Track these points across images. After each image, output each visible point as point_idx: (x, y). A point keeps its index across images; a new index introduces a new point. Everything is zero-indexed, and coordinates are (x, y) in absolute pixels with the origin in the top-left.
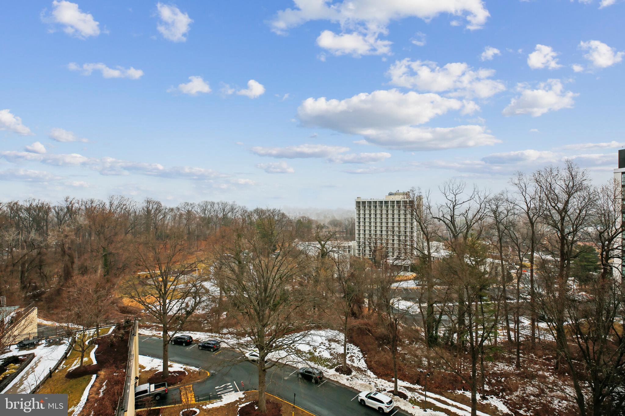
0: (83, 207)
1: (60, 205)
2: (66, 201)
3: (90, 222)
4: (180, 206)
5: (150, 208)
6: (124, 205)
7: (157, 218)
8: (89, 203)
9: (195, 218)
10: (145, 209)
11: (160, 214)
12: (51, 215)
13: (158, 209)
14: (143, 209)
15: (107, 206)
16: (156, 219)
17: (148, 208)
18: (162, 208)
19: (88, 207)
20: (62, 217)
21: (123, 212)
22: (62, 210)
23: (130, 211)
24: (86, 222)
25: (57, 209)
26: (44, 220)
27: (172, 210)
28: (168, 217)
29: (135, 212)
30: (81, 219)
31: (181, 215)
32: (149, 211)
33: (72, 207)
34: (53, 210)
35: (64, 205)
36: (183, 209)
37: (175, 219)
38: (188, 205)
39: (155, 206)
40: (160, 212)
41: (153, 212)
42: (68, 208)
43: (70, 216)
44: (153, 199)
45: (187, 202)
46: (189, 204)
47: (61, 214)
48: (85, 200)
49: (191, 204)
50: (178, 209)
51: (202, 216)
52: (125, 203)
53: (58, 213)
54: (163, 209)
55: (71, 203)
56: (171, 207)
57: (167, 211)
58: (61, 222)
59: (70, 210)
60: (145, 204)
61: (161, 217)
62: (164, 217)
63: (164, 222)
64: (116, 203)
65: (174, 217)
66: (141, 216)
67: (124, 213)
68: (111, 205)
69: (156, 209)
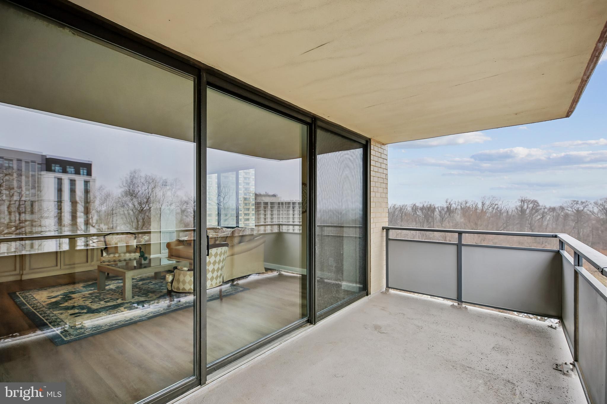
0: (459, 207)
1: (442, 206)
2: (447, 202)
4: (565, 205)
5: (525, 207)
6: (495, 205)
7: (534, 219)
8: (464, 203)
10: (519, 209)
11: (536, 214)
12: (436, 213)
14: (517, 209)
15: (480, 206)
16: (532, 219)
18: (540, 207)
19: (463, 207)
20: (443, 215)
21: (494, 211)
22: (443, 209)
23: (502, 211)
24: (462, 220)
25: (440, 209)
26: (431, 217)
27: (553, 209)
28: (548, 218)
29: (507, 212)
30: (458, 217)
31: (566, 216)
32: (523, 211)
33: (451, 207)
34: (437, 210)
35: (445, 205)
36: (570, 209)
39: (531, 206)
41: (528, 211)
43: (449, 214)
44: (528, 198)
47: (443, 212)
50: (562, 208)
52: (496, 203)
53: (440, 212)
54: (541, 209)
55: (450, 204)
56: (553, 206)
57: (546, 210)
58: (443, 219)
59: (449, 210)
60: (519, 204)
61: (539, 217)
62: (542, 218)
64: (487, 203)
66: (514, 216)
67: (496, 212)
68: (483, 204)
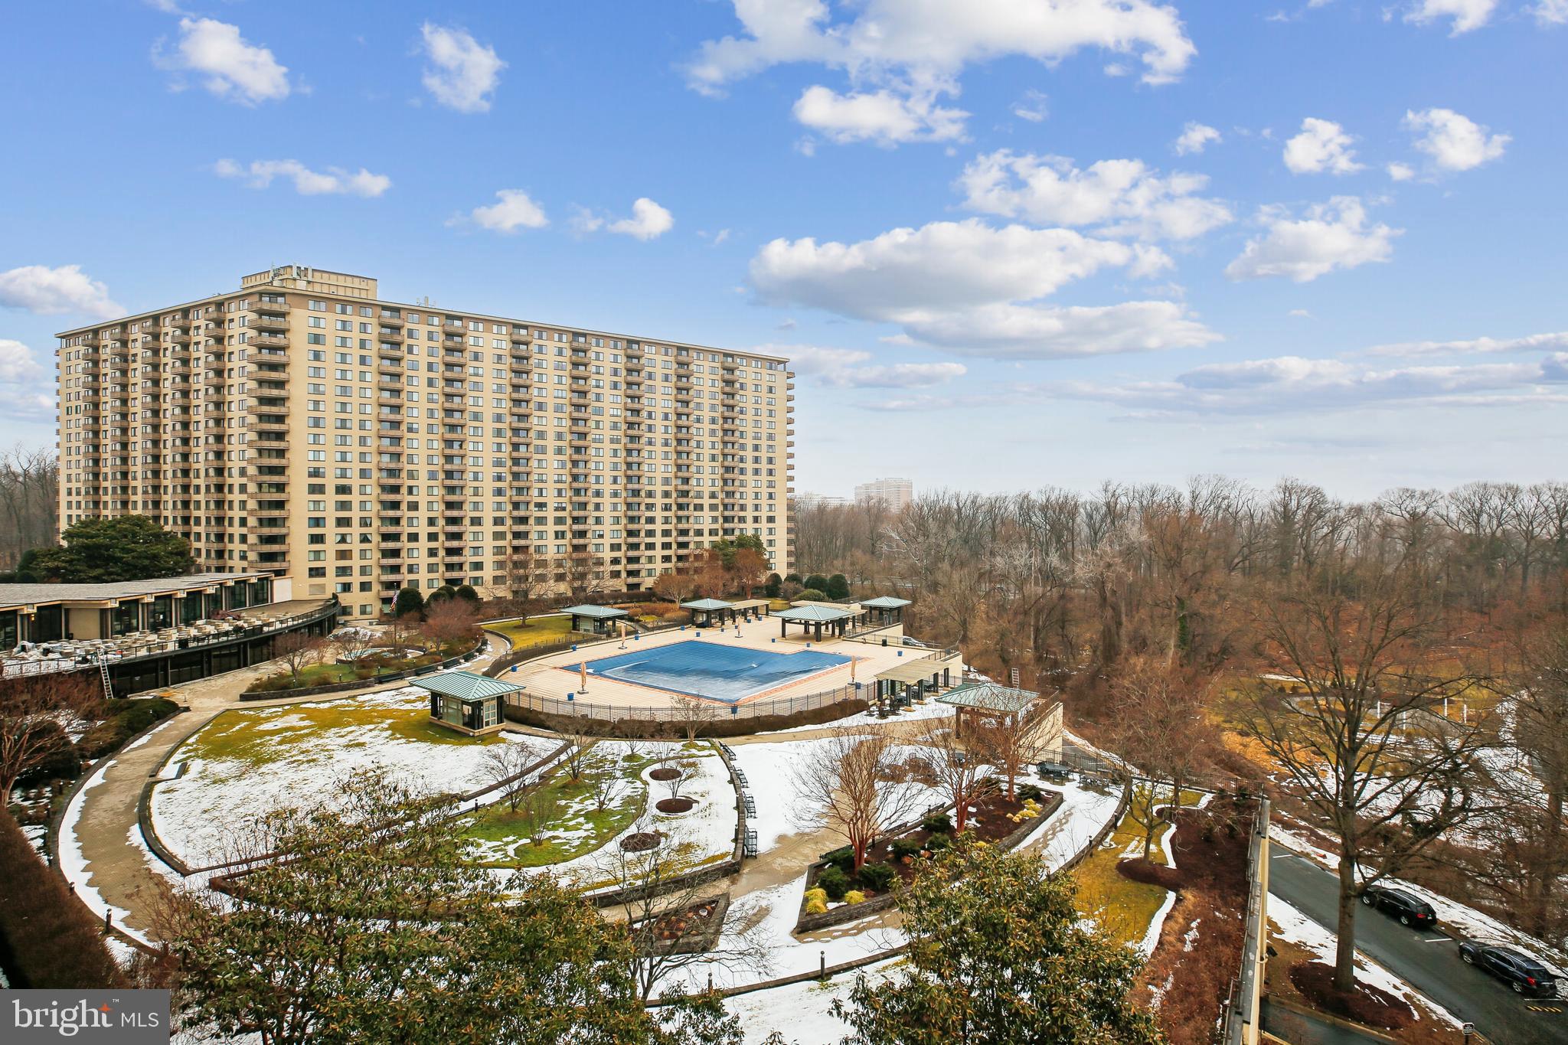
3: (1151, 536)
9: (1441, 536)
13: (1316, 510)
17: (1285, 506)
37: (1367, 536)
38: (1412, 496)
40: (1319, 517)
42: (1108, 504)
45: (1411, 487)
46: (1417, 494)
48: (1138, 487)
49: (1424, 495)
51: (1467, 531)
63: (1332, 546)
65: (1364, 535)
69: (1311, 509)
